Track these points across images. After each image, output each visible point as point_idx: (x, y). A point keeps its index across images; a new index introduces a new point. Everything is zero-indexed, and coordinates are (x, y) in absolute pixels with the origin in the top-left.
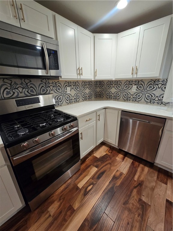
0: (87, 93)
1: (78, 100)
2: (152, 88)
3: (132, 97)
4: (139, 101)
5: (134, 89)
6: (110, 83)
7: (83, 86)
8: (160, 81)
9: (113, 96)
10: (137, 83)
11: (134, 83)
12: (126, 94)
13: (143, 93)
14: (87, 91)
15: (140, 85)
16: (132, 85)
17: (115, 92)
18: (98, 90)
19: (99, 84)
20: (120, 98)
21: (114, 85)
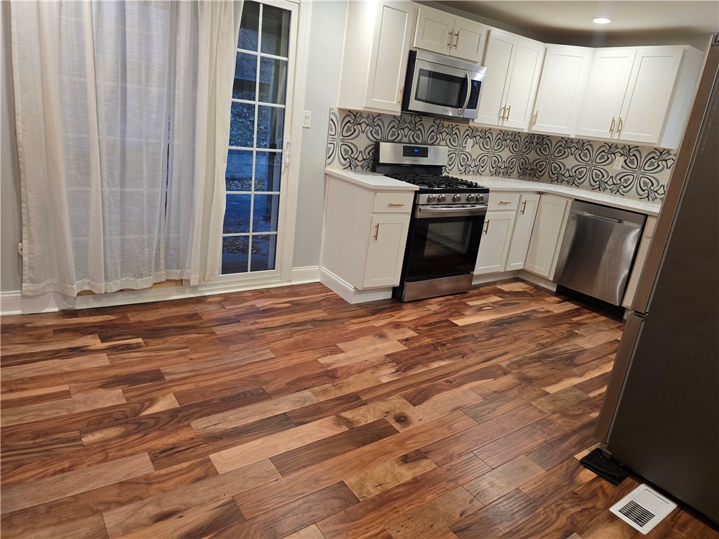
0: (504, 159)
1: (483, 169)
2: (654, 166)
3: (610, 182)
4: (625, 192)
5: (618, 164)
6: (565, 144)
7: (499, 141)
8: (672, 153)
9: (567, 175)
10: (626, 151)
11: (619, 150)
12: (599, 173)
13: (635, 175)
14: (505, 154)
15: (631, 158)
16: (614, 154)
17: (574, 167)
18: (532, 156)
19: (537, 144)
20: (583, 182)
21: (573, 149)
